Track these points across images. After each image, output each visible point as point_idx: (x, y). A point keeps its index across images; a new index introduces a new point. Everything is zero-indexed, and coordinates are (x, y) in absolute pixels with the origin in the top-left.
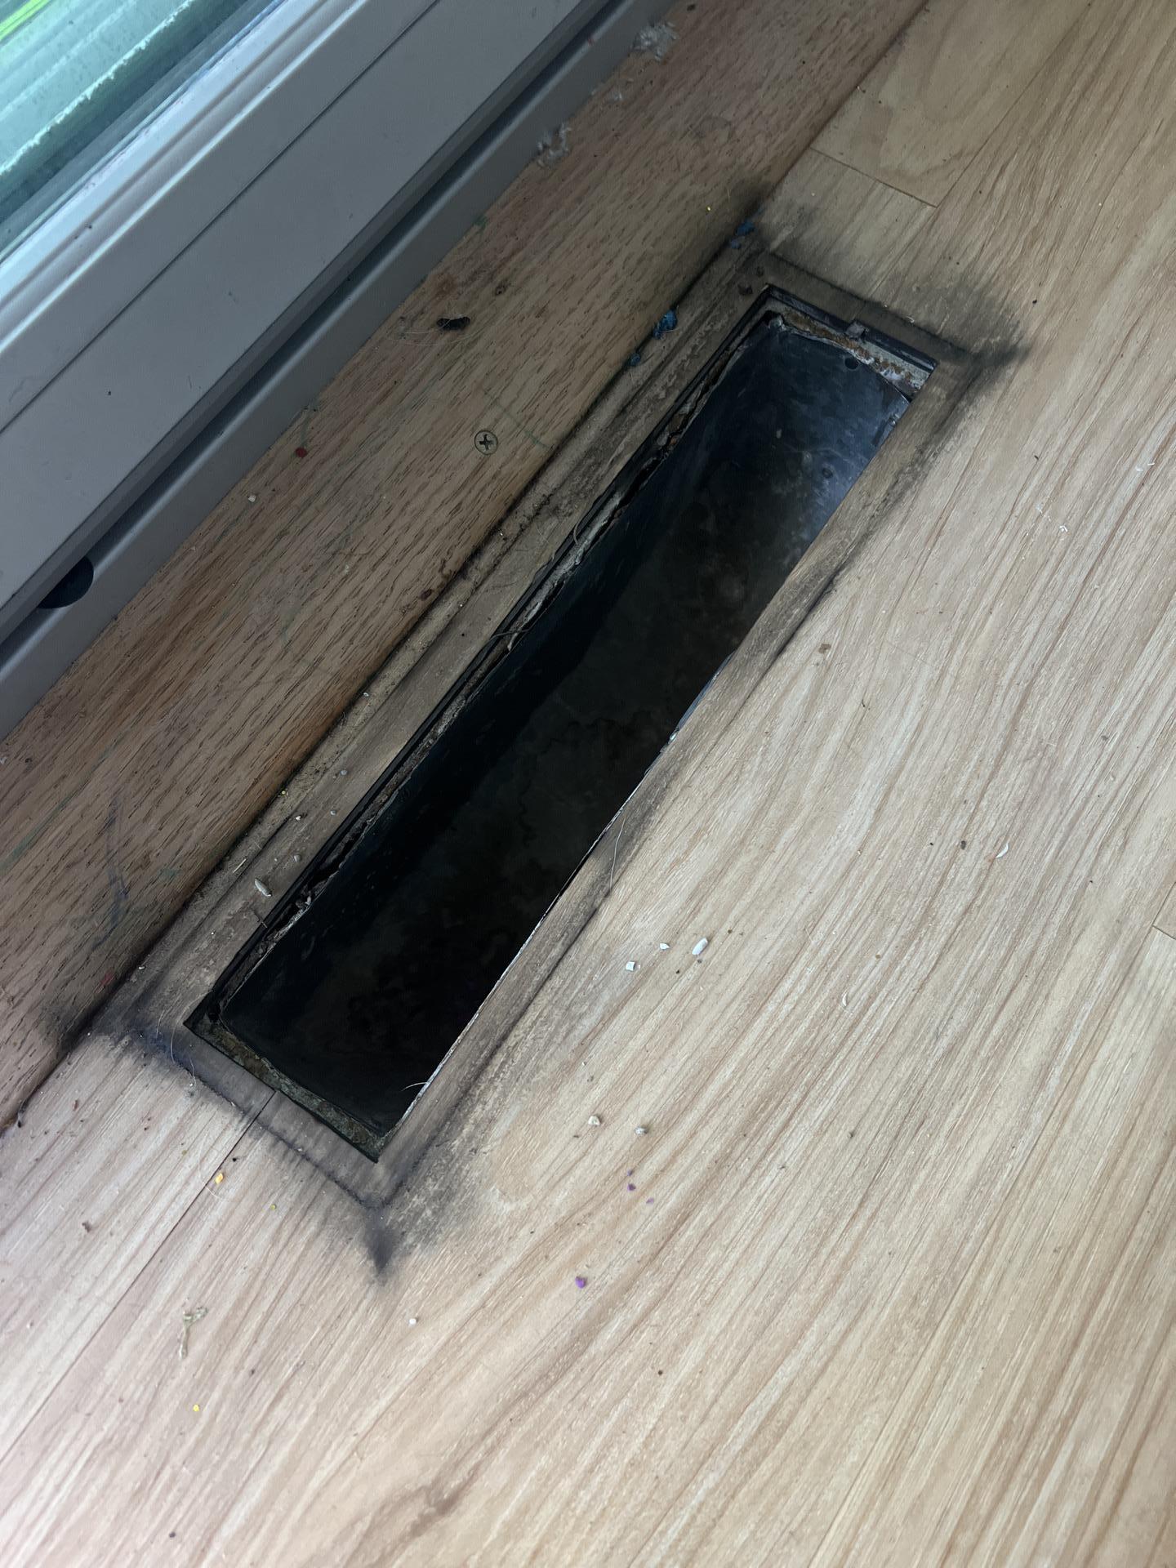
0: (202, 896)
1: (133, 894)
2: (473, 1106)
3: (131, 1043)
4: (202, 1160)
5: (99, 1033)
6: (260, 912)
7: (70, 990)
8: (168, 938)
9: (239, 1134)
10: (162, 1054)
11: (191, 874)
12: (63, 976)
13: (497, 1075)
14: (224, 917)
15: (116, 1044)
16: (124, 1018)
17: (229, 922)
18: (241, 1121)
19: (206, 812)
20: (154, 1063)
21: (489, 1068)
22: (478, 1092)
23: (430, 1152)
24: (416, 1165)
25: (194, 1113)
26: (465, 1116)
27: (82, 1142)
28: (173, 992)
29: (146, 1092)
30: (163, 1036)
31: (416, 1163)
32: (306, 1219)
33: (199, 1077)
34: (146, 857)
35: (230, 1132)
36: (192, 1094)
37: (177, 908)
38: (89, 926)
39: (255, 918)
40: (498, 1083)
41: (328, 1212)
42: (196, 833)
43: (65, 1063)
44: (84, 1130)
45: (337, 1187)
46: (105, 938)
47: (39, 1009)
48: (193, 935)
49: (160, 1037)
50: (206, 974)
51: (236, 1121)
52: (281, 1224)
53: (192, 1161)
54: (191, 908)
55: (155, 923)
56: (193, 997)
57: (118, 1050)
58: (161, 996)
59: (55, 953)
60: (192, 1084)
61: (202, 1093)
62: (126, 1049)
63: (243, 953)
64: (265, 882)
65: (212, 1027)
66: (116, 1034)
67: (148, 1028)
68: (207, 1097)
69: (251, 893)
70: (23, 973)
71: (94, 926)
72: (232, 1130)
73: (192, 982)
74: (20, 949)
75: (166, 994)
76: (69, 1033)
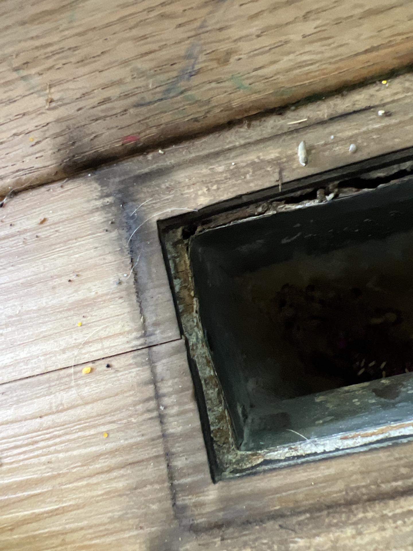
0: (249, 126)
1: (196, 80)
2: (345, 524)
3: (111, 205)
4: (86, 343)
5: (97, 180)
6: (284, 174)
7: (96, 127)
8: (198, 143)
9: (128, 347)
10: (123, 232)
11: (254, 97)
12: (98, 111)
13: (395, 518)
14: (252, 156)
15: (101, 197)
16: (121, 182)
17: (253, 163)
18: (137, 338)
19: (307, 48)
20: (114, 234)
21: (391, 503)
22: (361, 515)
23: (269, 524)
24: (247, 523)
25: (110, 300)
26: (330, 525)
27: (26, 252)
28: (169, 189)
29: (92, 253)
30: (136, 219)
31: (248, 522)
32: (122, 472)
33: (135, 274)
34: (229, 53)
35: (122, 339)
36: (120, 283)
37: (222, 121)
38: (144, 83)
39: (276, 176)
40: (389, 525)
41: (143, 484)
42: (285, 62)
43: (59, 184)
44: (34, 245)
45: (165, 471)
46: (150, 103)
47: (64, 125)
48: (217, 154)
49: (133, 217)
50: (203, 194)
51: (135, 334)
52: (101, 455)
53: (79, 337)
54: (233, 131)
55: (196, 120)
56: (180, 205)
57: (99, 203)
58: (159, 186)
59: (105, 87)
60: (127, 275)
61: (127, 289)
62: (104, 207)
63: (245, 199)
64: (308, 151)
65: (179, 242)
66: (106, 190)
67: (130, 204)
68: (128, 295)
69: (290, 152)
70: (71, 85)
71: (147, 86)
72: (125, 339)
73: (189, 192)
74: (81, 62)
75: (163, 186)
76: (74, 162)
